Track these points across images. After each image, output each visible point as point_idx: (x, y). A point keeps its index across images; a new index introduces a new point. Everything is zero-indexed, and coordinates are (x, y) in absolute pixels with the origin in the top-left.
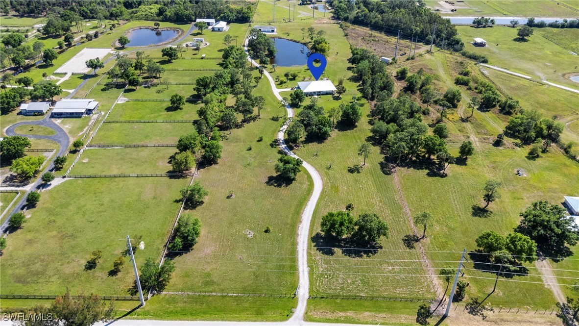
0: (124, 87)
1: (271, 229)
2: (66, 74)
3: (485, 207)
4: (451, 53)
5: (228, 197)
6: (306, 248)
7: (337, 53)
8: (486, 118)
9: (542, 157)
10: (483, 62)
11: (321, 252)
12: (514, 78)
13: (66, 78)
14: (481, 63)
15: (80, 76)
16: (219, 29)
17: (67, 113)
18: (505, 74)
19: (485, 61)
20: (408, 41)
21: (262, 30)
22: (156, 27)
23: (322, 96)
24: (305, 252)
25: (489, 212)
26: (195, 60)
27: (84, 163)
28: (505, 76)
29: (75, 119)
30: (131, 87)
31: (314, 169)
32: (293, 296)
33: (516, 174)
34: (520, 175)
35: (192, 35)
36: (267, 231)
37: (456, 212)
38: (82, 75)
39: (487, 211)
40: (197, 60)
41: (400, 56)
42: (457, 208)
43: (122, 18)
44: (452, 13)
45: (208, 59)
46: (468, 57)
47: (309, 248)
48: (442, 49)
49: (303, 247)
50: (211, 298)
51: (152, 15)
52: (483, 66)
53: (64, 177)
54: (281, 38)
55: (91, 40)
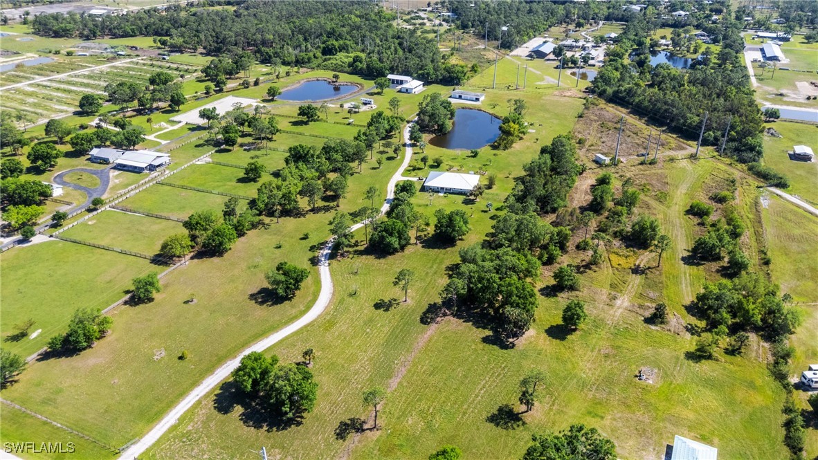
0: (219, 147)
1: (189, 356)
2: (180, 122)
3: (522, 413)
4: (730, 165)
5: (186, 302)
6: (202, 394)
7: (537, 140)
8: (683, 275)
9: (717, 360)
10: (777, 186)
11: (216, 405)
12: (810, 220)
13: (176, 127)
14: (771, 186)
15: (191, 127)
16: (407, 90)
17: (131, 166)
18: (801, 211)
19: (782, 185)
20: (675, 136)
21: (463, 97)
22: (334, 80)
23: (449, 195)
24: (197, 398)
25: (521, 422)
26: (338, 125)
27: (89, 225)
28: (796, 214)
29: (133, 174)
30: (228, 147)
31: (332, 291)
32: (117, 451)
33: (636, 376)
34: (640, 379)
35: (368, 94)
36: (181, 358)
37: (466, 406)
38: (195, 126)
39: (519, 419)
40: (342, 126)
41: (635, 157)
42: (474, 400)
43: (308, 65)
44: (806, 102)
45: (354, 125)
46: (756, 174)
47: (206, 396)
48: (720, 156)
49: (201, 392)
50: (31, 420)
51: (343, 65)
52: (771, 192)
53: (51, 236)
54: (481, 110)
55: (248, 87)
